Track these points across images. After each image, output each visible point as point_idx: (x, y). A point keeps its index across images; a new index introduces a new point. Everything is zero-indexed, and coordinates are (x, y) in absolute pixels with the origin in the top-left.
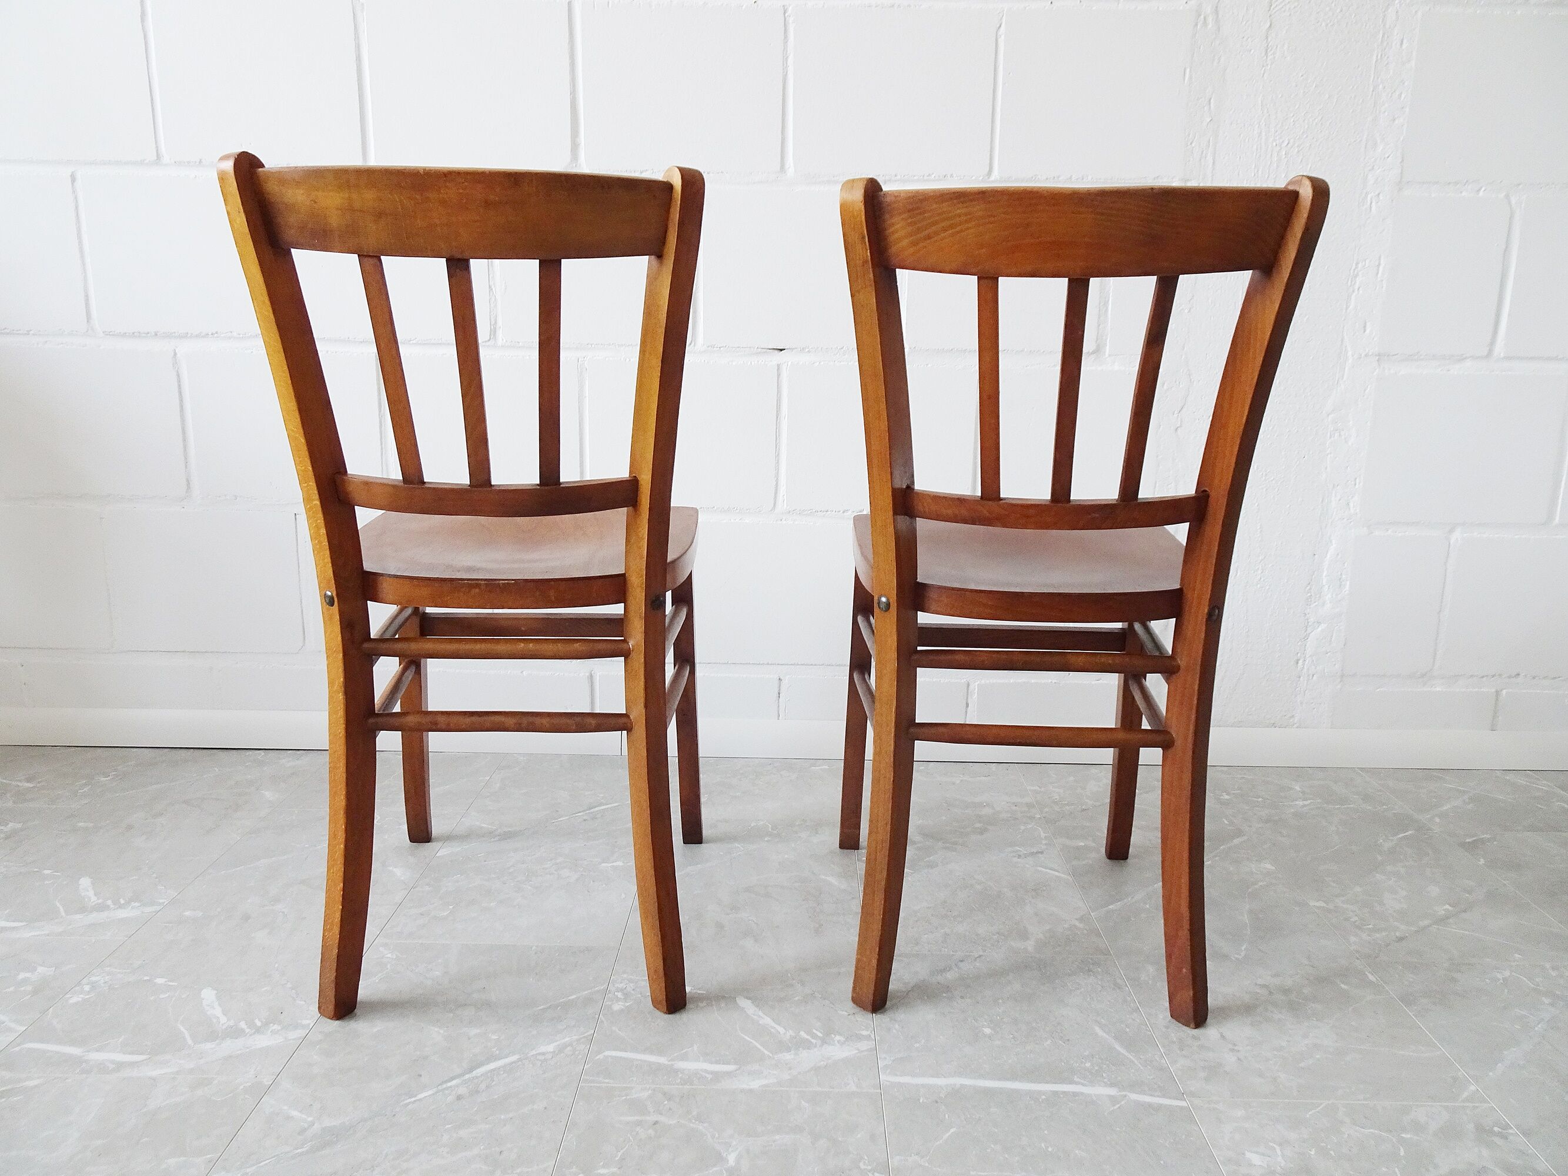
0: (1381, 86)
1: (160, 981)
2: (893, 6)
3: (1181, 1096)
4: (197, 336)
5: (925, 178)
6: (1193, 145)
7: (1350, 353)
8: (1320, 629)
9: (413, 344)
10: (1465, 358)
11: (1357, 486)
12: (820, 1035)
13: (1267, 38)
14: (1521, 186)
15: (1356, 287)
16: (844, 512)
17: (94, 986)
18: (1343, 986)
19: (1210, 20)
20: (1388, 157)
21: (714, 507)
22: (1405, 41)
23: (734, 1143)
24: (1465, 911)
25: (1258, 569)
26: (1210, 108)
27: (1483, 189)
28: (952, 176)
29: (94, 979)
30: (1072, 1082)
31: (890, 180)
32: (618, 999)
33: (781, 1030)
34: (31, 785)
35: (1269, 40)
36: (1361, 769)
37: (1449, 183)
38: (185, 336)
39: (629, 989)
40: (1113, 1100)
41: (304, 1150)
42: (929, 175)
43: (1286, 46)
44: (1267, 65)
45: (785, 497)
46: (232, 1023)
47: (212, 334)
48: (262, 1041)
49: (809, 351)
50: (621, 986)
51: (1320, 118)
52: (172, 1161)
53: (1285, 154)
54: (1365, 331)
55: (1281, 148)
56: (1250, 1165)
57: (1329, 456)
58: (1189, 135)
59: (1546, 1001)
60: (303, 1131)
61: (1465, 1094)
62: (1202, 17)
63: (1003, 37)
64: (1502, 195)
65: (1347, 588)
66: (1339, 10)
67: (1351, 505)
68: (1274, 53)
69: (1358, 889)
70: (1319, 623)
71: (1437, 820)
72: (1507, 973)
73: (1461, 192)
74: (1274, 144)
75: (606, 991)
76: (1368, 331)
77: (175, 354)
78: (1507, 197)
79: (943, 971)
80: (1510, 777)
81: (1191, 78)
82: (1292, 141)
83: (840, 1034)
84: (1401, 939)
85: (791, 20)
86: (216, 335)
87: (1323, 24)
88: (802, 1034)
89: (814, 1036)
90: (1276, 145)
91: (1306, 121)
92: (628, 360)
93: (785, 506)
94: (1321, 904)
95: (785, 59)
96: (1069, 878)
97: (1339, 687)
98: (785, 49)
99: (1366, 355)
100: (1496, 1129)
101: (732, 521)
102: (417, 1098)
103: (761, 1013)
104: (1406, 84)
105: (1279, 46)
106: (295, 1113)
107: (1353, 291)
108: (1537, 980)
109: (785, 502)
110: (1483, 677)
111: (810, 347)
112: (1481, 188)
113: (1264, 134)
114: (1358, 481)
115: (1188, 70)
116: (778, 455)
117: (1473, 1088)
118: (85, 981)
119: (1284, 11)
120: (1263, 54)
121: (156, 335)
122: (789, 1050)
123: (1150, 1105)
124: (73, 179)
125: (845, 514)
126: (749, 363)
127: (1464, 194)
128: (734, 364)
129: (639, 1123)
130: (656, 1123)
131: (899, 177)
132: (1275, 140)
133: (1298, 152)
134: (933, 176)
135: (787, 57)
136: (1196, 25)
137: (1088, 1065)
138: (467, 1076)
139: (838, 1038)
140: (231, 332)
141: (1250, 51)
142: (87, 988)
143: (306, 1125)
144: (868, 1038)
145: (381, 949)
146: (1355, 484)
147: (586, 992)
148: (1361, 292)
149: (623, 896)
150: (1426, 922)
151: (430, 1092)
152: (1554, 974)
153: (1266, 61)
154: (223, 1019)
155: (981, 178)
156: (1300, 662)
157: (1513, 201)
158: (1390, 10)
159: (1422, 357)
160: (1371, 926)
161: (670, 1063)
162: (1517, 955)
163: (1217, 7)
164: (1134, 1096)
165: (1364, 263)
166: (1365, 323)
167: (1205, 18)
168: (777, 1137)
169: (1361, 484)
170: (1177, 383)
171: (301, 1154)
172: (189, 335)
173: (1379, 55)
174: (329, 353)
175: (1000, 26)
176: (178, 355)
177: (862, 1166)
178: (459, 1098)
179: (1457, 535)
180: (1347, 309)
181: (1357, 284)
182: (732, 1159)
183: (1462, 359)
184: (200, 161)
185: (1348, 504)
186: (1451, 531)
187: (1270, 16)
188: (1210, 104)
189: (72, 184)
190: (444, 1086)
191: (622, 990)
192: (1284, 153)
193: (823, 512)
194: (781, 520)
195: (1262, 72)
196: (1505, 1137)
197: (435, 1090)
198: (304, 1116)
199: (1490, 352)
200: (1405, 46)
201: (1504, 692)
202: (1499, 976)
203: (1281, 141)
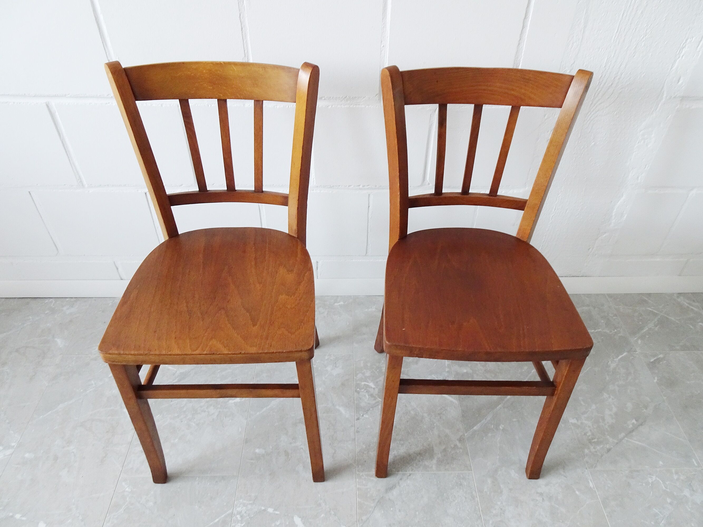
7: (665, 96)
8: (604, 235)
11: (645, 169)
15: (682, 55)
18: (577, 492)
21: (274, 185)
24: (641, 425)
25: (579, 209)
39: (243, 512)
45: (315, 179)
49: (325, 99)
50: (239, 509)
54: (679, 82)
57: (634, 153)
59: (669, 500)
65: (625, 218)
67: (640, 178)
69: (594, 407)
70: (606, 233)
71: (640, 342)
72: (654, 478)
75: (232, 515)
76: (680, 82)
84: (609, 450)
92: (210, 106)
94: (574, 421)
97: (607, 260)
99: (675, 97)
107: (679, 57)
108: (667, 483)
109: (315, 181)
110: (682, 254)
111: (325, 97)
114: (647, 166)
125: (350, 187)
126: (287, 107)
128: (278, 107)
147: (223, 516)
148: (683, 58)
149: (240, 430)
150: (622, 435)
152: (675, 477)
156: (591, 249)
160: (596, 440)
162: (661, 463)
165: (691, 39)
166: (680, 77)
169: (649, 168)
170: (554, 115)
179: (694, 192)
180: (671, 69)
181: (683, 52)
185: (638, 178)
186: (692, 190)
191: (239, 513)
193: (337, 186)
194: (313, 190)
201: (691, 260)
202: (650, 481)
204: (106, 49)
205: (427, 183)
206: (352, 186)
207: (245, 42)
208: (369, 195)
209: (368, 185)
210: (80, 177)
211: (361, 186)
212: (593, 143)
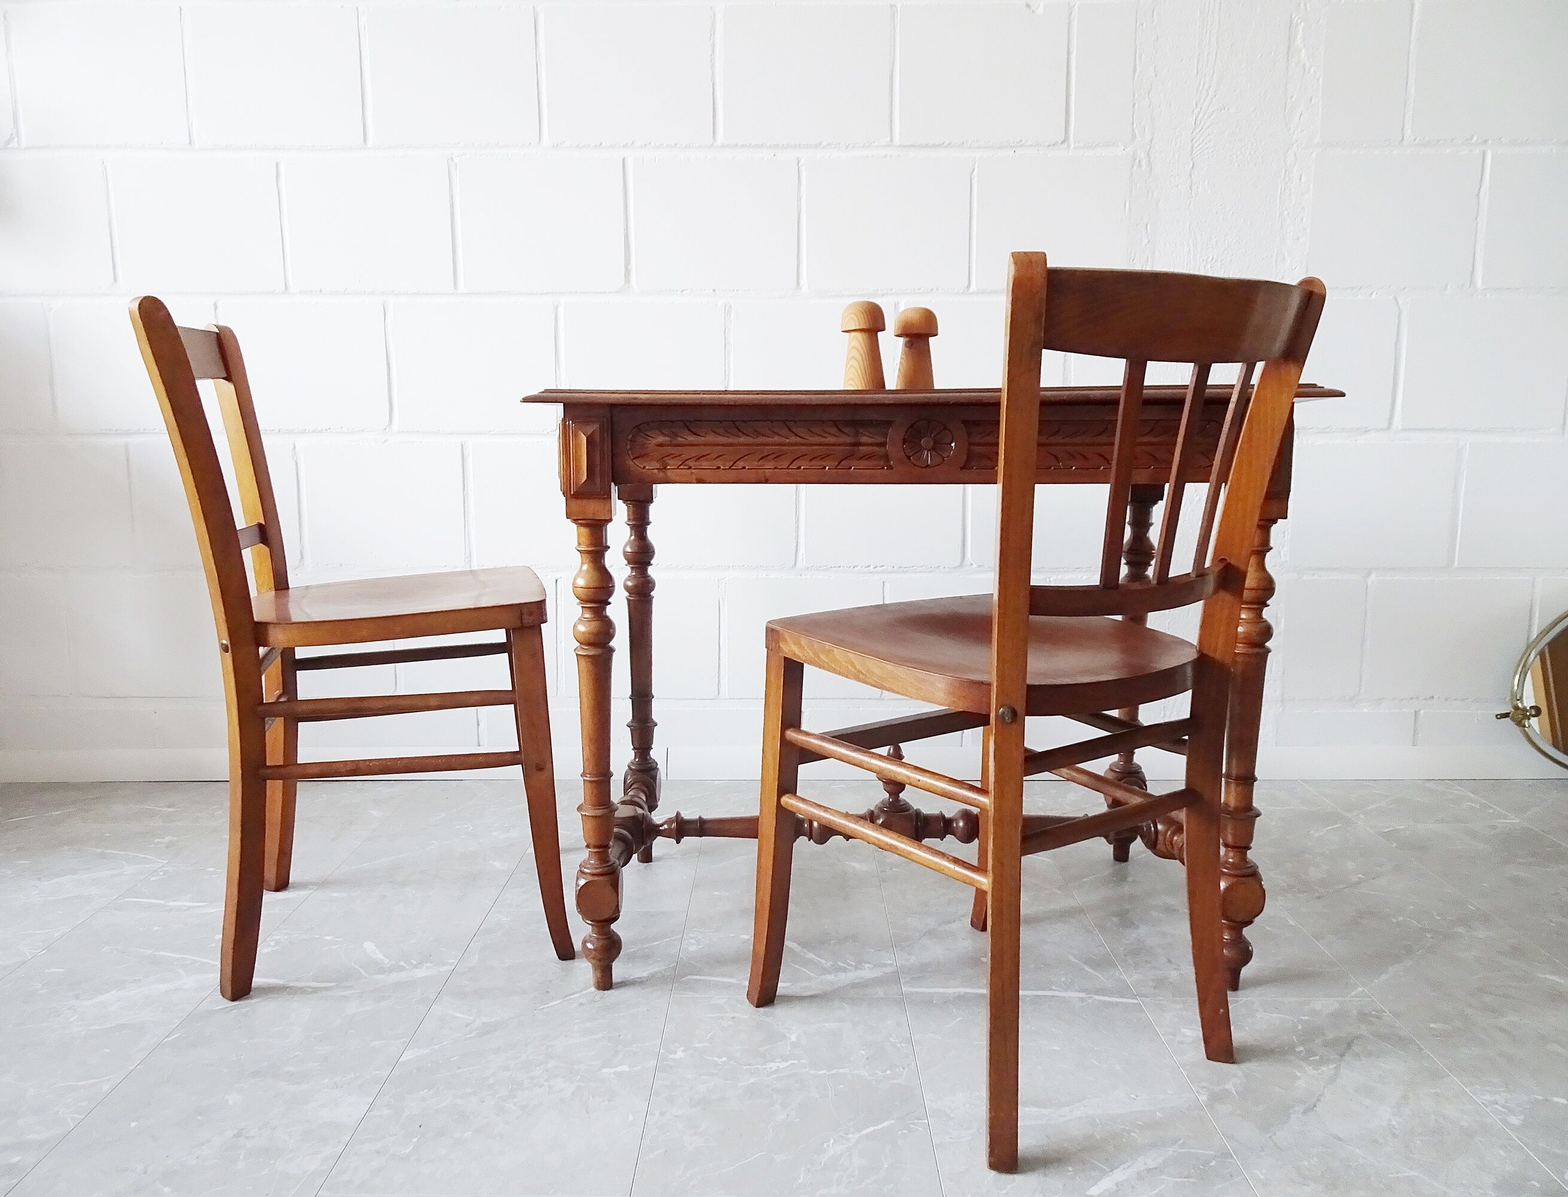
0: (1286, 213)
1: (329, 938)
2: (886, 156)
3: (1134, 997)
4: (313, 432)
5: (916, 291)
6: (1135, 261)
9: (493, 434)
10: (1369, 430)
11: (1286, 538)
12: (854, 964)
13: (1190, 176)
14: (1406, 290)
16: (854, 567)
17: (277, 943)
19: (1144, 163)
20: (1295, 268)
22: (1303, 176)
23: (794, 1028)
24: (1374, 878)
26: (1147, 232)
27: (1375, 293)
28: (937, 289)
29: (276, 938)
30: (1050, 990)
31: (887, 293)
32: (694, 944)
33: (823, 961)
34: (171, 810)
35: (1193, 177)
36: (1302, 780)
37: (1347, 288)
38: (304, 432)
39: (700, 938)
40: (1082, 999)
41: (472, 1035)
42: (919, 289)
43: (1206, 183)
44: (1192, 197)
45: (804, 556)
46: (393, 963)
47: (326, 430)
48: (421, 973)
50: (693, 935)
51: (1237, 238)
52: (376, 1043)
53: (1211, 267)
55: (1207, 263)
56: (1184, 1035)
58: (1131, 253)
59: (1429, 935)
60: (468, 1025)
61: (1354, 993)
62: (1137, 161)
63: (976, 178)
64: (1392, 297)
65: (1283, 623)
66: (1248, 154)
67: (1282, 554)
68: (1197, 188)
71: (1362, 816)
72: (1401, 918)
73: (1357, 295)
74: (1201, 260)
75: (682, 939)
77: (295, 447)
78: (1395, 299)
79: (949, 922)
80: (1430, 785)
81: (1130, 209)
82: (1215, 257)
83: (869, 963)
84: (1319, 898)
85: (803, 169)
86: (329, 430)
87: (1236, 165)
88: (839, 963)
89: (849, 964)
90: (1203, 260)
91: (1226, 241)
93: (804, 563)
95: (799, 199)
96: (1050, 860)
97: (1281, 710)
98: (799, 191)
100: (1374, 1013)
101: (760, 577)
102: (550, 1005)
103: (805, 951)
104: (1306, 210)
105: (1200, 183)
106: (458, 1015)
109: (804, 560)
110: (1402, 700)
112: (1373, 292)
113: (1192, 252)
115: (1128, 202)
116: (798, 520)
117: (1360, 989)
118: (268, 939)
119: (1204, 155)
120: (1188, 188)
121: (279, 431)
122: (829, 973)
123: (1110, 1003)
124: (216, 307)
127: (1359, 296)
129: (722, 1018)
130: (733, 1018)
131: (894, 291)
132: (1201, 257)
133: (1221, 265)
134: (922, 289)
135: (801, 198)
136: (1133, 167)
137: (1063, 979)
138: (584, 992)
139: (868, 965)
140: (342, 428)
141: (1178, 186)
142: (272, 943)
143: (470, 1022)
144: (891, 965)
145: (498, 915)
146: (1284, 537)
147: (667, 940)
150: (1341, 886)
151: (559, 1002)
153: (1191, 194)
154: (386, 961)
155: (962, 291)
157: (1400, 302)
158: (1289, 153)
159: (1333, 430)
160: (1295, 889)
161: (738, 982)
163: (1148, 154)
164: (1097, 997)
167: (1139, 161)
168: (826, 1025)
169: (1289, 535)
171: (470, 1038)
172: (307, 431)
173: (1283, 188)
174: (423, 443)
175: (974, 170)
176: (296, 448)
177: (891, 1039)
178: (581, 1004)
179: (1373, 578)
182: (793, 1038)
183: (1367, 431)
184: (321, 291)
185: (1280, 553)
186: (1369, 574)
187: (1192, 159)
188: (1147, 229)
189: (215, 312)
190: (568, 998)
192: (1209, 267)
194: (801, 576)
195: (1189, 202)
196: (1379, 1018)
197: (561, 1000)
198: (466, 1017)
199: (1390, 425)
200: (1303, 180)
201: (1422, 712)
203: (1206, 257)
204: (557, 372)
205: (969, 563)
206: (859, 567)
207: (727, 361)
208: (884, 582)
209: (883, 566)
210: (470, 553)
211: (872, 567)
212: (1197, 498)
